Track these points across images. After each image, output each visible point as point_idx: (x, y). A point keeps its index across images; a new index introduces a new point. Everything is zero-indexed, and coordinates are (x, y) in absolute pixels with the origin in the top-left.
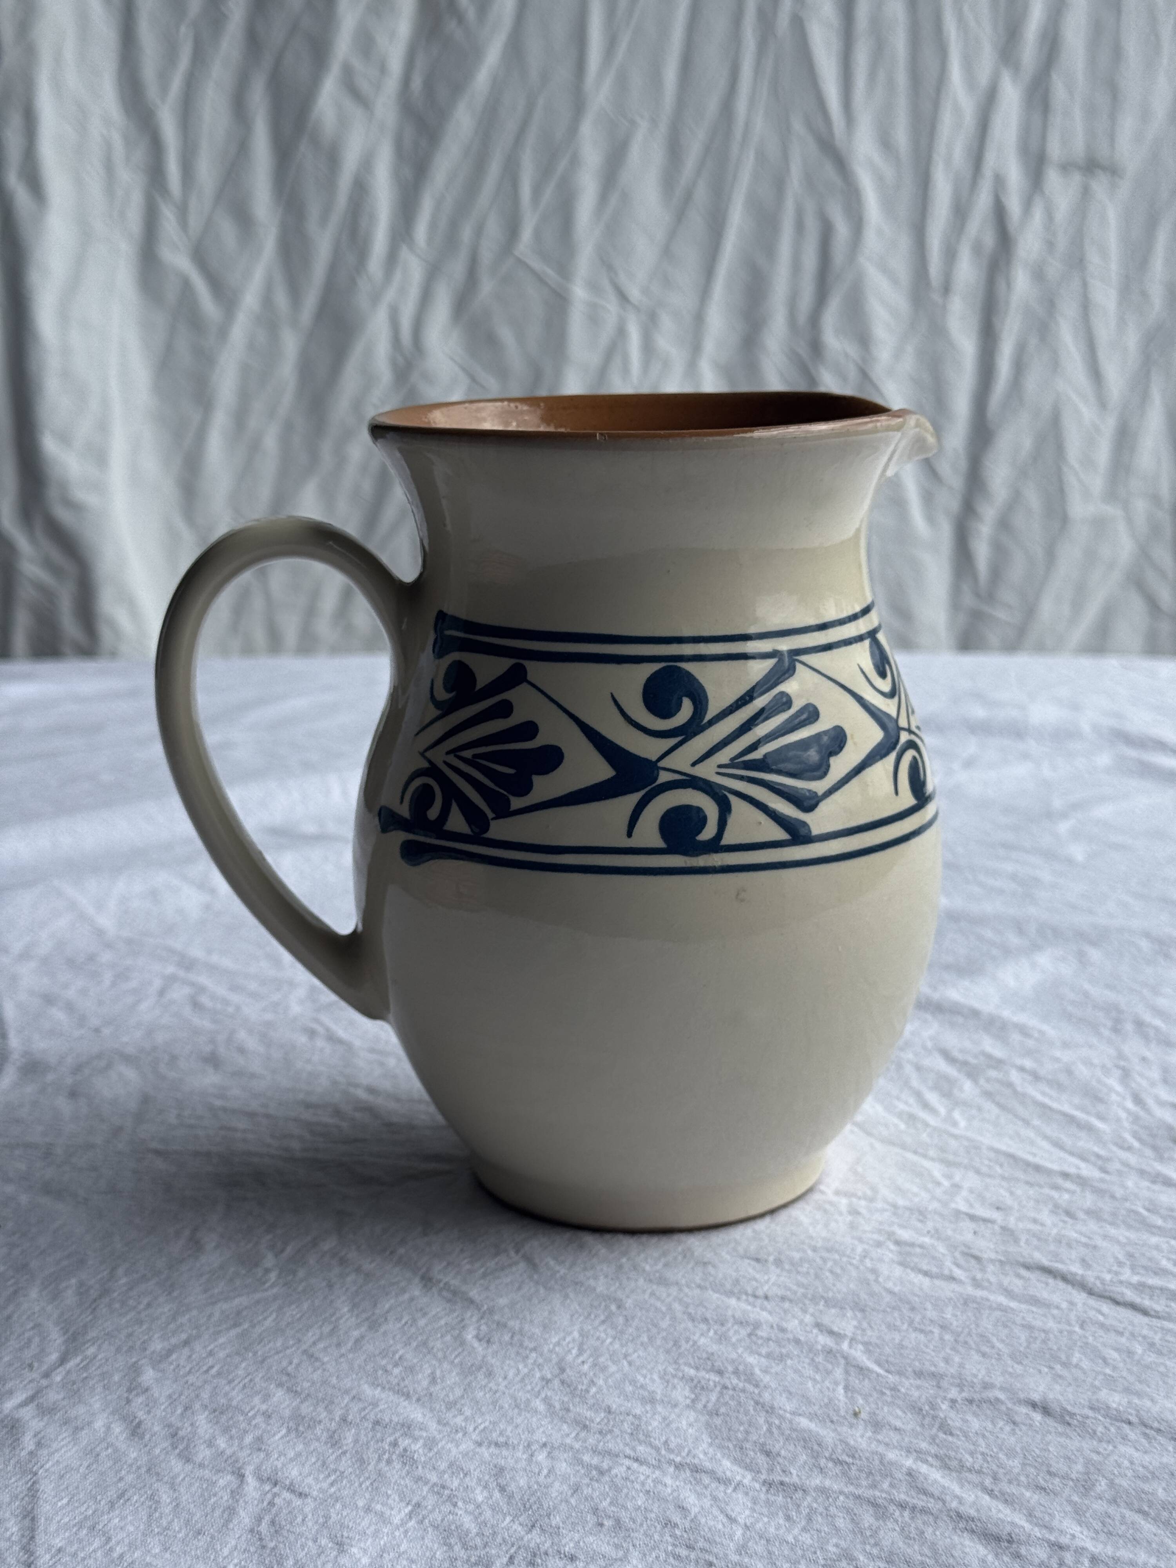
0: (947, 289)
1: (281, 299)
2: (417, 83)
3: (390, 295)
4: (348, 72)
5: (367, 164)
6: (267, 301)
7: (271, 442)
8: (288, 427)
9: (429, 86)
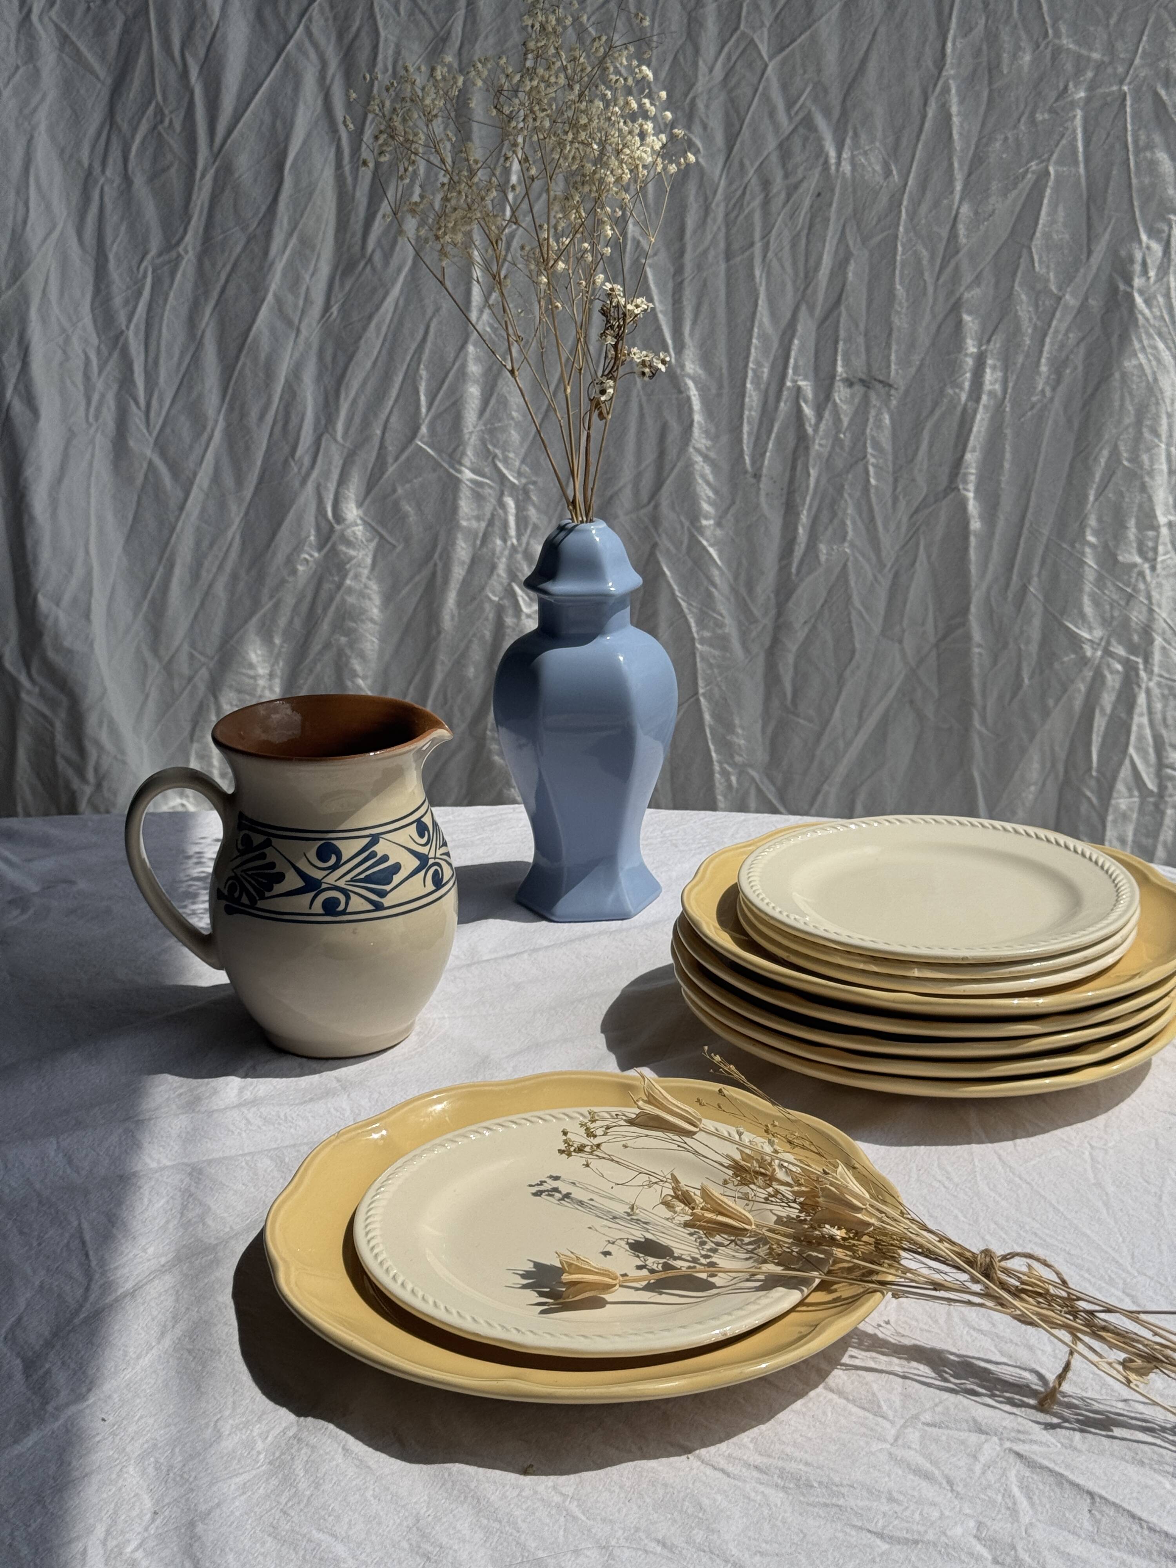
0: (757, 476)
1: (228, 480)
2: (335, 310)
3: (315, 474)
4: (278, 300)
5: (296, 373)
6: (216, 478)
7: (220, 589)
8: (234, 577)
9: (345, 312)
